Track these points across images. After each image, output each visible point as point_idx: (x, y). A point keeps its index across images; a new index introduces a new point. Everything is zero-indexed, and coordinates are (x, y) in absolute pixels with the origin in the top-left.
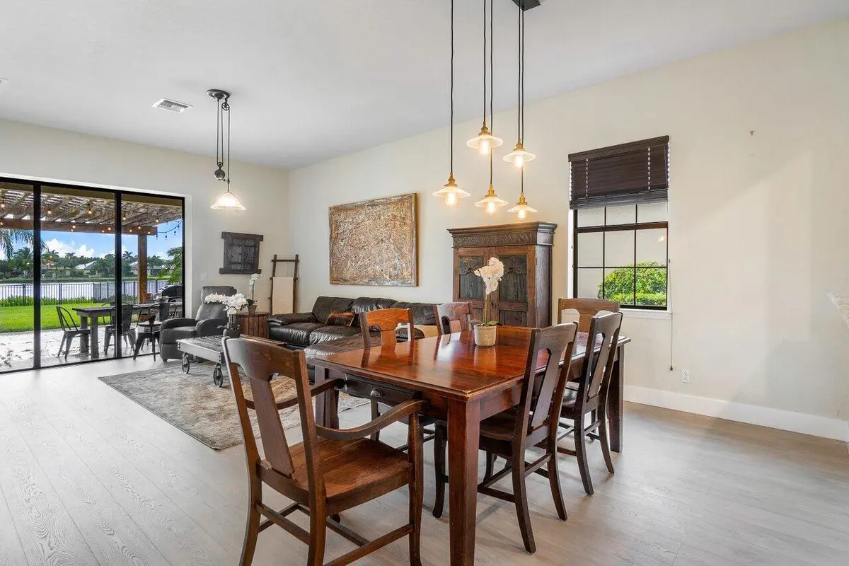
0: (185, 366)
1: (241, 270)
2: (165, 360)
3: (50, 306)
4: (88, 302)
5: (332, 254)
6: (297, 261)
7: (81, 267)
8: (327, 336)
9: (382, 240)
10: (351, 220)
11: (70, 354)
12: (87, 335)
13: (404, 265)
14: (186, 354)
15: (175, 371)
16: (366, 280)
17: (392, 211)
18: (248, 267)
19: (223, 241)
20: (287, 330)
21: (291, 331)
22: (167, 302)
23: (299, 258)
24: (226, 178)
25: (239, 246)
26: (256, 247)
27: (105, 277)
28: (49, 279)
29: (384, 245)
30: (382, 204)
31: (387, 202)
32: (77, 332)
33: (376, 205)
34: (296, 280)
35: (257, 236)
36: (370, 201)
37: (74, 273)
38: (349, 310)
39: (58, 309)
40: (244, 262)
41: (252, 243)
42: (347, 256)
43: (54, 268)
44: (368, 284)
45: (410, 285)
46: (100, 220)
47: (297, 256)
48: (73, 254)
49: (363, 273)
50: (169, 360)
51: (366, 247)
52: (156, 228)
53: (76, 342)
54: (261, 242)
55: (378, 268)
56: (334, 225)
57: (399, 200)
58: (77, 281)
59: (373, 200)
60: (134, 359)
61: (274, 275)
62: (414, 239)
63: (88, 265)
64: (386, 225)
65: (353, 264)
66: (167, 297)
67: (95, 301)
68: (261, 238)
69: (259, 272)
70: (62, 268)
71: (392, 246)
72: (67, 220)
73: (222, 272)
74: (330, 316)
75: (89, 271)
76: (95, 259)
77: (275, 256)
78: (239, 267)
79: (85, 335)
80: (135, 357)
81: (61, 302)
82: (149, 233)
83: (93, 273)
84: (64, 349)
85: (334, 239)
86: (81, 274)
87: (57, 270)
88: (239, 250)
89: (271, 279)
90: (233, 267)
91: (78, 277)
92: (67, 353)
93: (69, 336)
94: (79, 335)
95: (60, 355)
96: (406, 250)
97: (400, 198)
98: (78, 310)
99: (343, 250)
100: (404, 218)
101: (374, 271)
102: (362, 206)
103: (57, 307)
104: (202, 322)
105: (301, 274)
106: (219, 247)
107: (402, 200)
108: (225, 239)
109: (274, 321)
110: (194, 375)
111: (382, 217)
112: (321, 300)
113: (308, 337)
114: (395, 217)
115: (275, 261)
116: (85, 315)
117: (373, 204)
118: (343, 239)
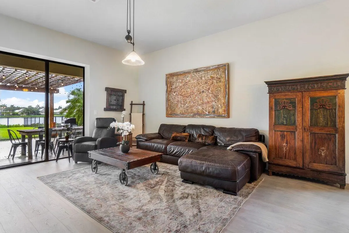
0: (95, 168)
1: (115, 109)
2: (76, 162)
3: (3, 128)
4: (21, 126)
5: (168, 100)
6: (144, 105)
7: (17, 111)
8: (180, 148)
9: (203, 91)
10: (181, 81)
11: (16, 156)
12: (25, 145)
13: (219, 105)
14: (95, 160)
15: (86, 170)
16: (192, 115)
17: (210, 74)
18: (119, 107)
19: (106, 92)
20: (150, 144)
21: (153, 144)
22: (69, 127)
23: (145, 103)
24: (132, 42)
25: (115, 95)
26: (123, 96)
27: (28, 115)
28: (2, 116)
29: (204, 94)
30: (203, 70)
31: (207, 70)
32: (20, 144)
33: (199, 71)
34: (143, 115)
35: (123, 90)
36: (195, 70)
37: (14, 114)
38: (184, 132)
39: (9, 131)
40: (117, 105)
41: (120, 94)
42: (178, 101)
43: (5, 111)
44: (193, 117)
45: (224, 117)
46: (30, 85)
47: (144, 102)
48: (13, 105)
49: (189, 111)
50: (78, 162)
51: (192, 96)
52: (59, 90)
53: (19, 149)
54: (125, 94)
55: (200, 108)
56: (169, 84)
57: (216, 68)
58: (14, 117)
59: (197, 69)
60: (57, 161)
61: (131, 112)
62: (227, 90)
63: (20, 110)
64: (206, 83)
65: (182, 106)
66: (69, 124)
67: (25, 126)
68: (125, 91)
69: (125, 110)
70: (9, 111)
71: (210, 95)
72: (13, 85)
73: (106, 110)
74: (173, 135)
75: (21, 113)
76: (23, 108)
77: (132, 102)
78: (114, 107)
79: (24, 145)
80: (57, 160)
81: (8, 126)
82: (56, 92)
83: (22, 114)
84: (12, 153)
85: (169, 92)
86: (17, 114)
87: (6, 112)
88: (114, 98)
89: (130, 114)
90: (112, 107)
91: (15, 115)
92: (14, 155)
93: (15, 146)
94: (21, 145)
95: (10, 157)
96: (221, 96)
97: (217, 66)
98: (20, 131)
99: (175, 98)
100: (219, 78)
101: (198, 109)
102: (189, 72)
103: (8, 130)
104: (100, 139)
105: (146, 112)
106: (104, 96)
107: (218, 67)
108: (107, 91)
109: (140, 138)
110: (101, 175)
111: (203, 78)
112: (163, 126)
113: (166, 148)
114: (212, 78)
115: (132, 104)
116: (24, 134)
117: (197, 71)
118: (175, 92)
